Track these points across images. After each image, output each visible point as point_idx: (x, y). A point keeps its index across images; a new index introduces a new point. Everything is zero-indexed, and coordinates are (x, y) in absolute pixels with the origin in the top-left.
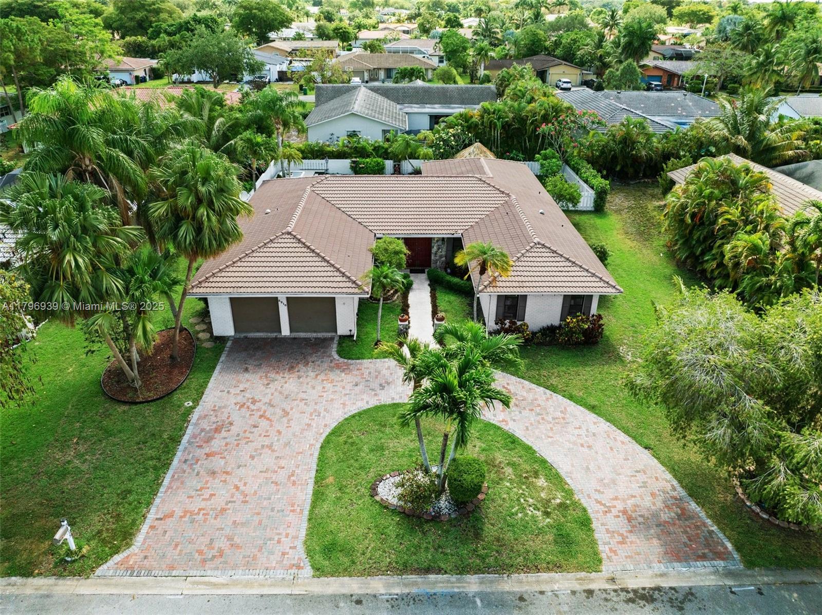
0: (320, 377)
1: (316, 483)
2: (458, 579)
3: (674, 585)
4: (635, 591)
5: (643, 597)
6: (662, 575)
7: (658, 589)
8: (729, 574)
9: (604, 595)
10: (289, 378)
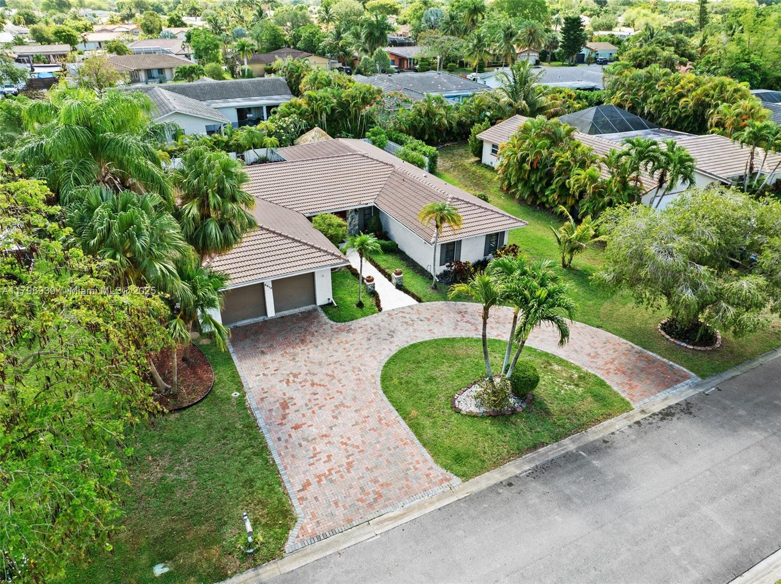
0: (334, 341)
1: (404, 419)
2: (558, 445)
3: (677, 402)
4: (660, 413)
5: (667, 415)
6: (666, 399)
7: (670, 407)
8: (697, 386)
9: (647, 422)
10: (308, 349)
